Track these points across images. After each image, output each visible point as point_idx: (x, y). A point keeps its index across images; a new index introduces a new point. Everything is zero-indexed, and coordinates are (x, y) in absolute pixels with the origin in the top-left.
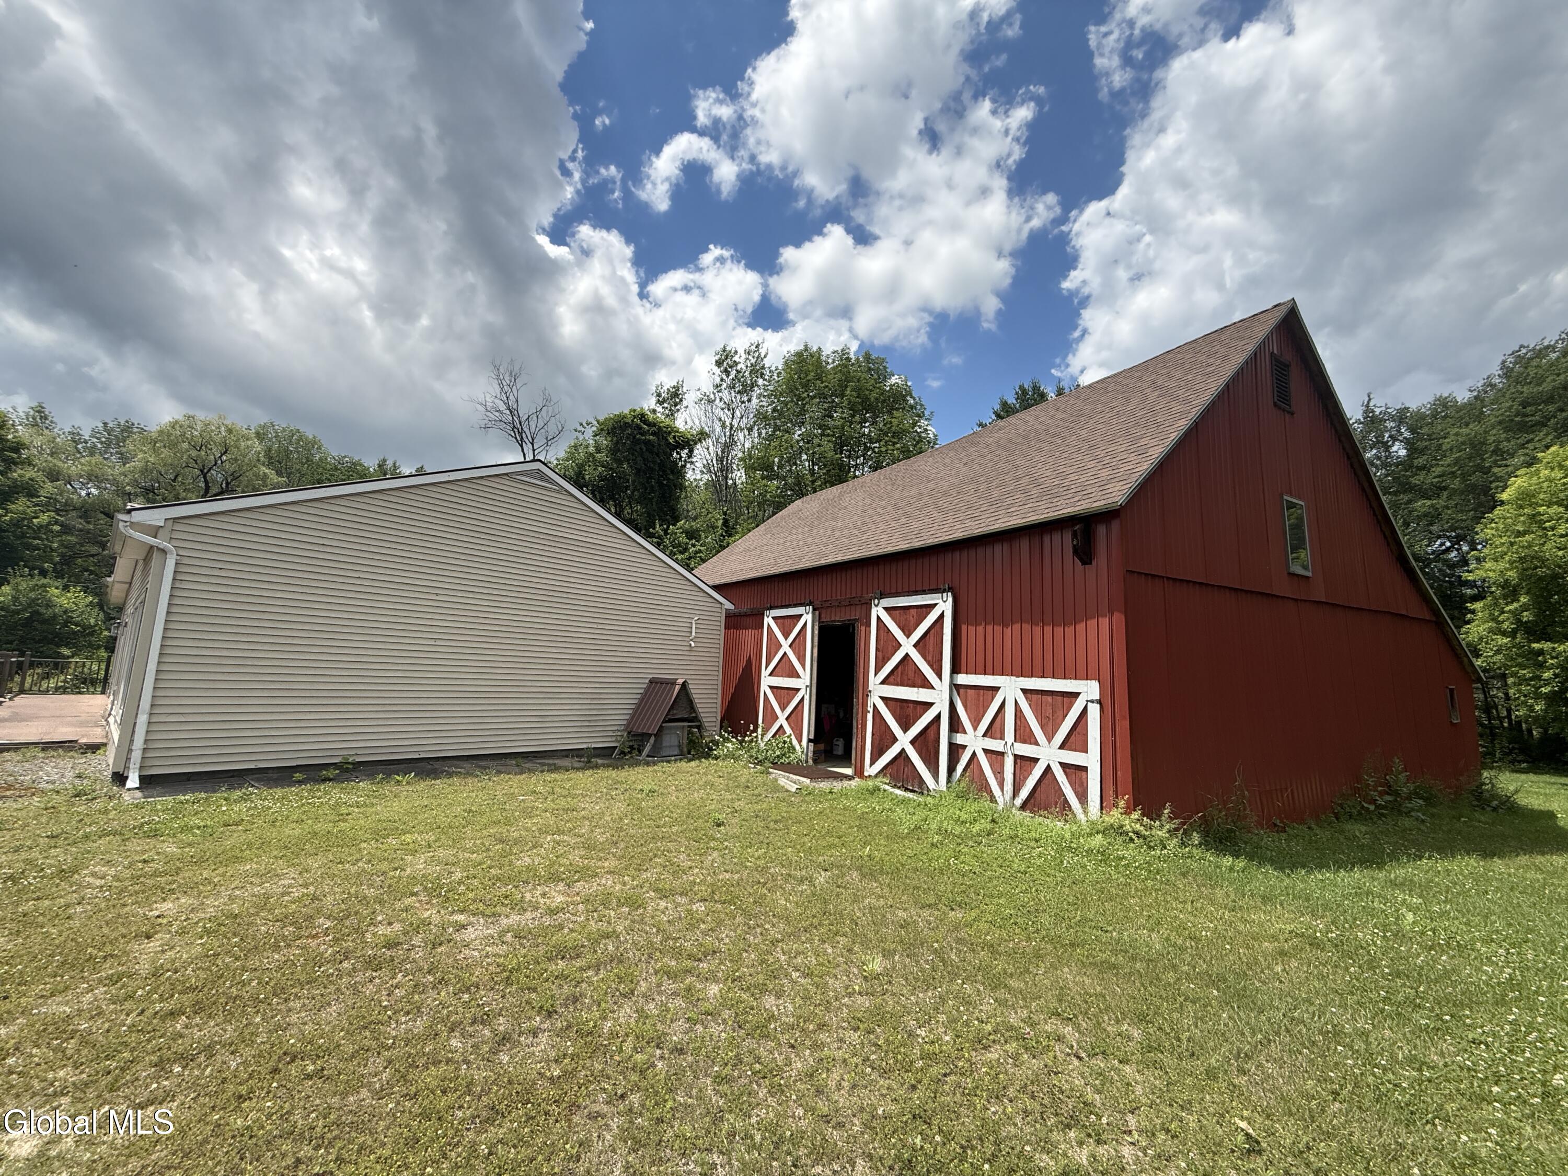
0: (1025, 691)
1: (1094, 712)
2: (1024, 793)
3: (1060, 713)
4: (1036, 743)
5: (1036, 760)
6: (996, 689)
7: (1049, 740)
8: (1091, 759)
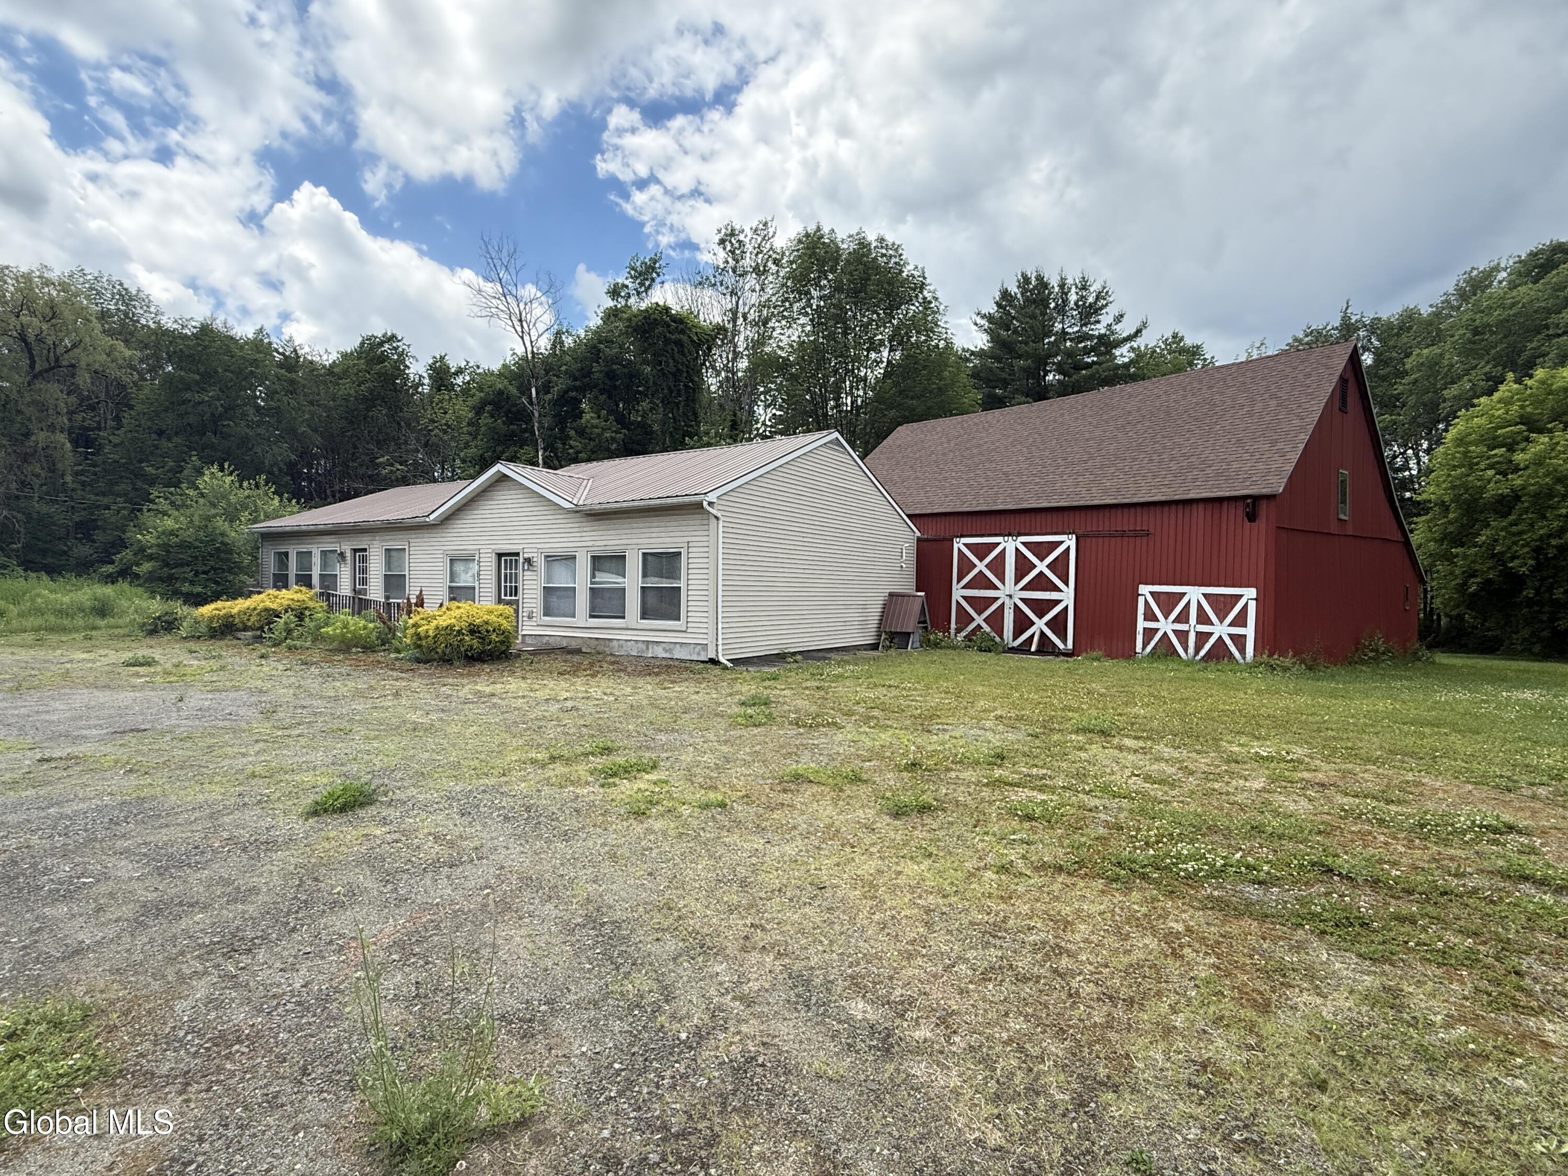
0: (1204, 595)
1: (1252, 606)
2: (1203, 653)
3: (1229, 607)
4: (1212, 624)
5: (1212, 634)
6: (1184, 594)
7: (1221, 622)
8: (1250, 631)
